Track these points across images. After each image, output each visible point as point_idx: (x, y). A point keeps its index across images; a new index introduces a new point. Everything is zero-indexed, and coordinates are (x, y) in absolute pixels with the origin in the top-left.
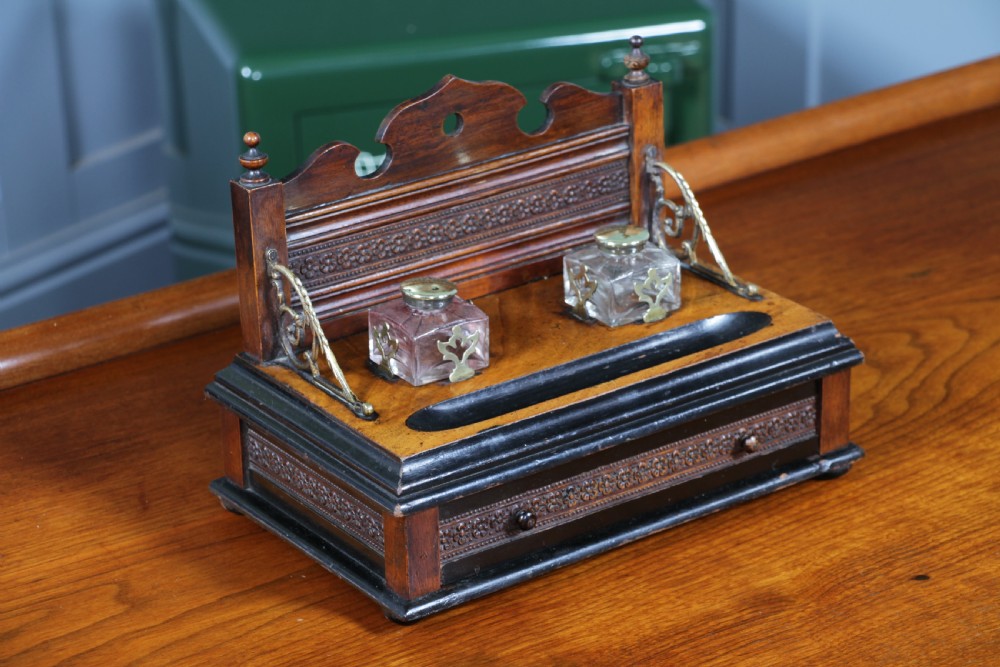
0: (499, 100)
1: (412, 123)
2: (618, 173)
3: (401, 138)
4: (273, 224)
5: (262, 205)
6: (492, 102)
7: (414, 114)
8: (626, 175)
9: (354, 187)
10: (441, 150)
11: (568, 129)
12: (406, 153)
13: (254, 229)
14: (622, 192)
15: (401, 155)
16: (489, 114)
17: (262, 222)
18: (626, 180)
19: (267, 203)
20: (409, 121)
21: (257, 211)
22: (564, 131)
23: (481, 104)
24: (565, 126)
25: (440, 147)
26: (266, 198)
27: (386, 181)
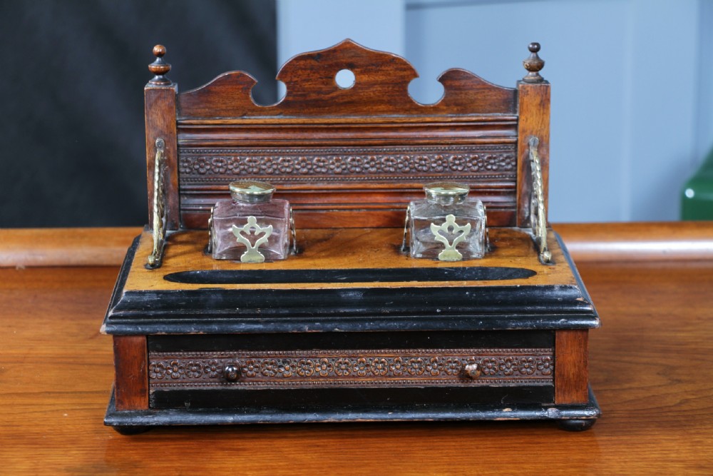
0: (391, 68)
1: (305, 69)
2: (505, 155)
3: (295, 79)
4: (164, 119)
5: (156, 102)
6: (383, 68)
7: (308, 61)
8: (513, 158)
9: (249, 110)
10: (333, 98)
11: (459, 108)
12: (299, 93)
13: (148, 120)
14: (509, 173)
15: (295, 93)
16: (380, 78)
17: (154, 116)
18: (514, 163)
19: (160, 102)
20: (303, 67)
21: (151, 106)
22: (455, 109)
23: (374, 67)
24: (457, 105)
25: (331, 95)
26: (159, 97)
27: (279, 112)
